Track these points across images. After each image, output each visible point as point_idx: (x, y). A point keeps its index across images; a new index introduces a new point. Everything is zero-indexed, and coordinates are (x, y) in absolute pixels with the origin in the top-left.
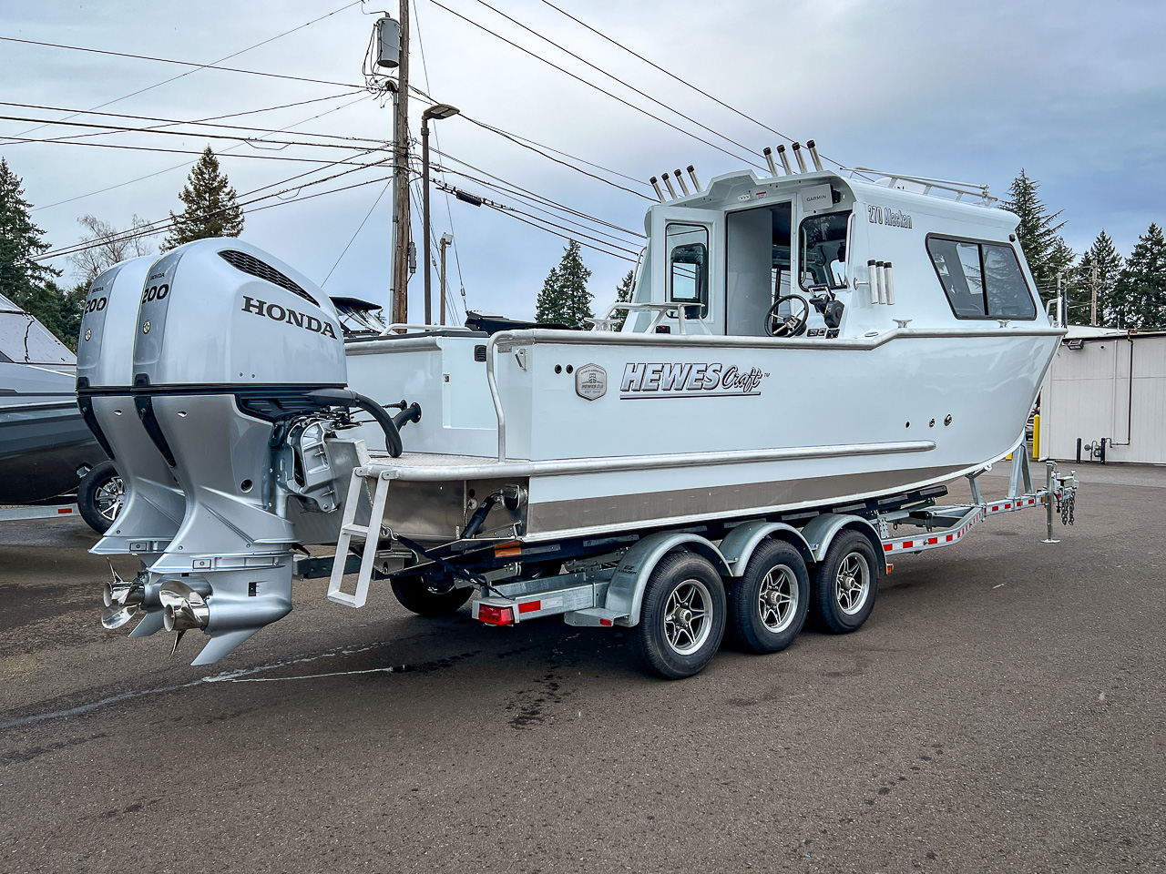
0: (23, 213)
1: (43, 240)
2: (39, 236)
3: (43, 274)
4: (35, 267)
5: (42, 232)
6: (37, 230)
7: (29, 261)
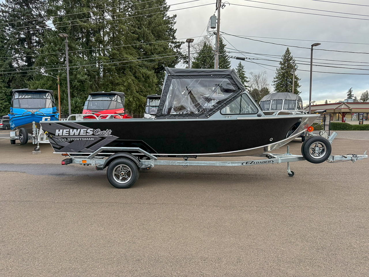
0: (244, 74)
1: (248, 80)
2: (247, 79)
3: (247, 88)
4: (246, 86)
5: (247, 78)
6: (246, 78)
7: (245, 85)
